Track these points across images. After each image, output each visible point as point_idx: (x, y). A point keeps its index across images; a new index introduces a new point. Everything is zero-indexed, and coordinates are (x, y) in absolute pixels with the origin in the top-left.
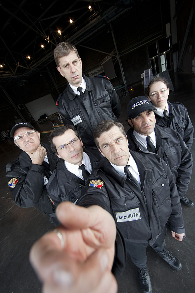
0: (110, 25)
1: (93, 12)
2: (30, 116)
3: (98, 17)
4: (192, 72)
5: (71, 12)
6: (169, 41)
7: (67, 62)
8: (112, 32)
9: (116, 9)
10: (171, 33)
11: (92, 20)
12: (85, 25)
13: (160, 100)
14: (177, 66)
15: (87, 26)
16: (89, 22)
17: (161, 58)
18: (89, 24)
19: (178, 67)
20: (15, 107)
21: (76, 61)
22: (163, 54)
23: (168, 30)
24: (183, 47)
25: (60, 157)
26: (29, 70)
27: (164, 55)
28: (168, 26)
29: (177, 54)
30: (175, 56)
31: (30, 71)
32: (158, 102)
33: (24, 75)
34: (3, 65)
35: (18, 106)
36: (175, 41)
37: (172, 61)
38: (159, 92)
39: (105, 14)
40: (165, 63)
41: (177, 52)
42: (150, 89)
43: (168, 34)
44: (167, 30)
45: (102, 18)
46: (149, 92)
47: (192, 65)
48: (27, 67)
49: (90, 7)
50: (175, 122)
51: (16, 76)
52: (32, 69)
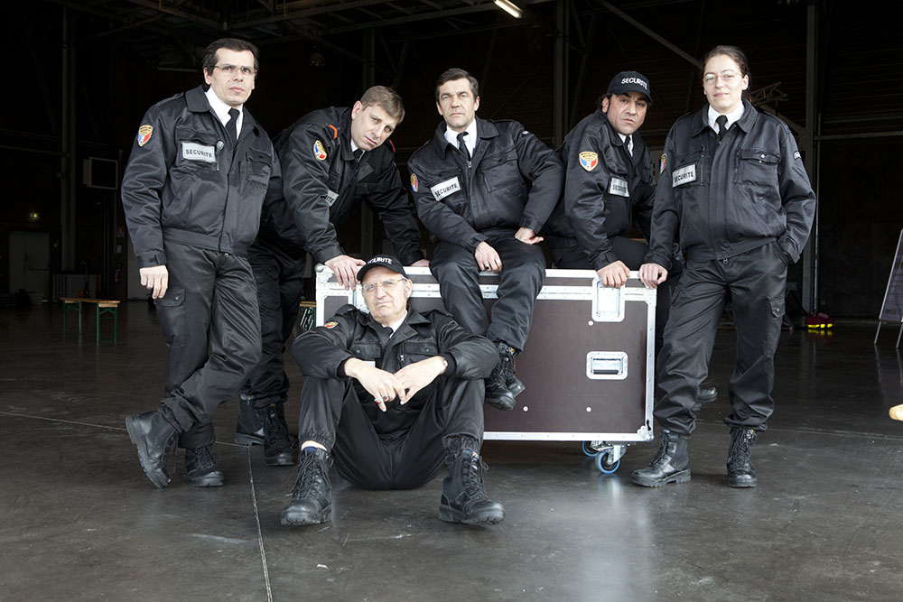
2: (119, 249)
20: (63, 161)
26: (268, 14)
31: (273, 19)
33: (225, 24)
35: (88, 165)
38: (719, 75)
51: (182, 14)
52: (285, 16)
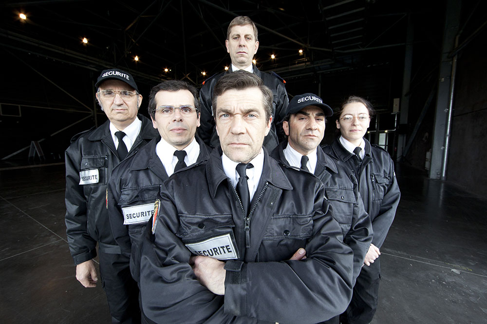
0: (320, 76)
1: (302, 57)
3: (307, 63)
4: (425, 168)
5: (276, 48)
6: (396, 120)
8: (320, 85)
9: (333, 62)
10: (400, 110)
11: (298, 63)
12: (288, 66)
13: (354, 128)
14: (403, 153)
15: (290, 67)
16: (295, 64)
17: (380, 137)
18: (294, 66)
19: (404, 155)
22: (384, 132)
23: (396, 105)
24: (415, 131)
25: (155, 126)
27: (385, 134)
28: (396, 101)
29: (405, 138)
30: (401, 140)
32: (351, 131)
34: (169, 70)
36: (404, 120)
37: (396, 145)
38: (356, 116)
39: (317, 63)
40: (384, 144)
41: (405, 135)
42: (343, 110)
43: (396, 110)
44: (394, 105)
45: (312, 66)
46: (341, 113)
47: (426, 158)
48: (196, 82)
49: (301, 51)
50: (371, 172)
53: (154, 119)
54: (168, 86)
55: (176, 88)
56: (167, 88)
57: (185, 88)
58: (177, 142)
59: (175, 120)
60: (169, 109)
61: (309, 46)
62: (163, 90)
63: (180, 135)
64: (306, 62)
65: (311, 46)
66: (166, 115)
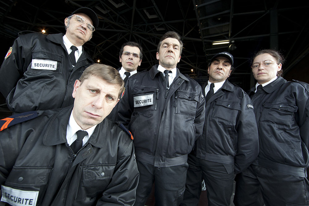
7: (100, 86)
13: (260, 72)
21: (113, 98)
32: (258, 75)
38: (261, 63)
49: (192, 70)
53: (121, 58)
54: (130, 44)
55: (133, 45)
56: (130, 45)
57: (137, 46)
58: (128, 69)
59: (129, 58)
60: (128, 54)
61: (197, 68)
62: (128, 45)
63: (130, 65)
64: (195, 76)
65: (198, 68)
66: (126, 56)
